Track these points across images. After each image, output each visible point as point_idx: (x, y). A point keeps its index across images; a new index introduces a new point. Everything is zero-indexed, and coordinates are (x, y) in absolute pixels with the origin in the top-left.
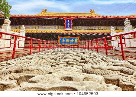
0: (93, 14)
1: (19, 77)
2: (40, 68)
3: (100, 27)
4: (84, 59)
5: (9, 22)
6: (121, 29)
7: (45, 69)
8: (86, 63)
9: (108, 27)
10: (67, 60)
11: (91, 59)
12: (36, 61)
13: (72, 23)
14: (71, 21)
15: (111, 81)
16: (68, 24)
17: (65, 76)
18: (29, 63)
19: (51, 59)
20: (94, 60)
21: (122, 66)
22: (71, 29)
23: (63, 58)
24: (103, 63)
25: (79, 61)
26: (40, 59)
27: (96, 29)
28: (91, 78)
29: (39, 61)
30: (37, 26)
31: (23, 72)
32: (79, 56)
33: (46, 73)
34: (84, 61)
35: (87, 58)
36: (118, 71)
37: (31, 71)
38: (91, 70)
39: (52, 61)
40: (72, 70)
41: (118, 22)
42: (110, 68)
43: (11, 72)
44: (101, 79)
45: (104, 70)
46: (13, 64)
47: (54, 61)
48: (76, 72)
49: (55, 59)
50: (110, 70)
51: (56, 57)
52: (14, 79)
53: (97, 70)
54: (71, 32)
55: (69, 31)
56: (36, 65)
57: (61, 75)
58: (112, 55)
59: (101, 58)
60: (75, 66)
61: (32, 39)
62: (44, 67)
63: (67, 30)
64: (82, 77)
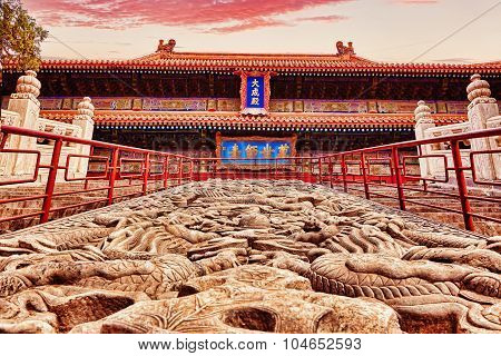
0: (346, 57)
1: (64, 300)
2: (148, 265)
3: (372, 103)
4: (317, 229)
5: (34, 88)
6: (456, 110)
7: (168, 271)
8: (323, 244)
9: (403, 104)
10: (250, 233)
11: (344, 227)
12: (133, 235)
13: (268, 89)
14: (267, 82)
15: (424, 321)
16: (255, 92)
17: (246, 305)
18: (106, 243)
19: (188, 226)
20: (355, 232)
21: (465, 260)
22: (264, 112)
23: (236, 221)
24: (392, 247)
25: (298, 235)
26: (145, 228)
27: (359, 109)
28: (347, 313)
29: (144, 237)
30: (137, 100)
31: (83, 281)
32: (296, 212)
33: (170, 286)
34: (317, 235)
35: (327, 223)
36: (452, 281)
37: (113, 278)
38: (345, 278)
39: (194, 234)
40: (269, 279)
41: (444, 87)
42: (419, 271)
43: (34, 282)
44: (387, 320)
45: (394, 278)
46: (45, 245)
47: (201, 234)
48: (288, 286)
49: (205, 225)
50: (418, 276)
51: (207, 217)
52: (45, 309)
53: (367, 278)
54: (263, 120)
55: (256, 116)
56: (133, 253)
57: (230, 301)
58: (423, 210)
59: (382, 224)
60: (281, 257)
61: (116, 148)
62: (161, 261)
63: (250, 115)
64: (311, 314)
